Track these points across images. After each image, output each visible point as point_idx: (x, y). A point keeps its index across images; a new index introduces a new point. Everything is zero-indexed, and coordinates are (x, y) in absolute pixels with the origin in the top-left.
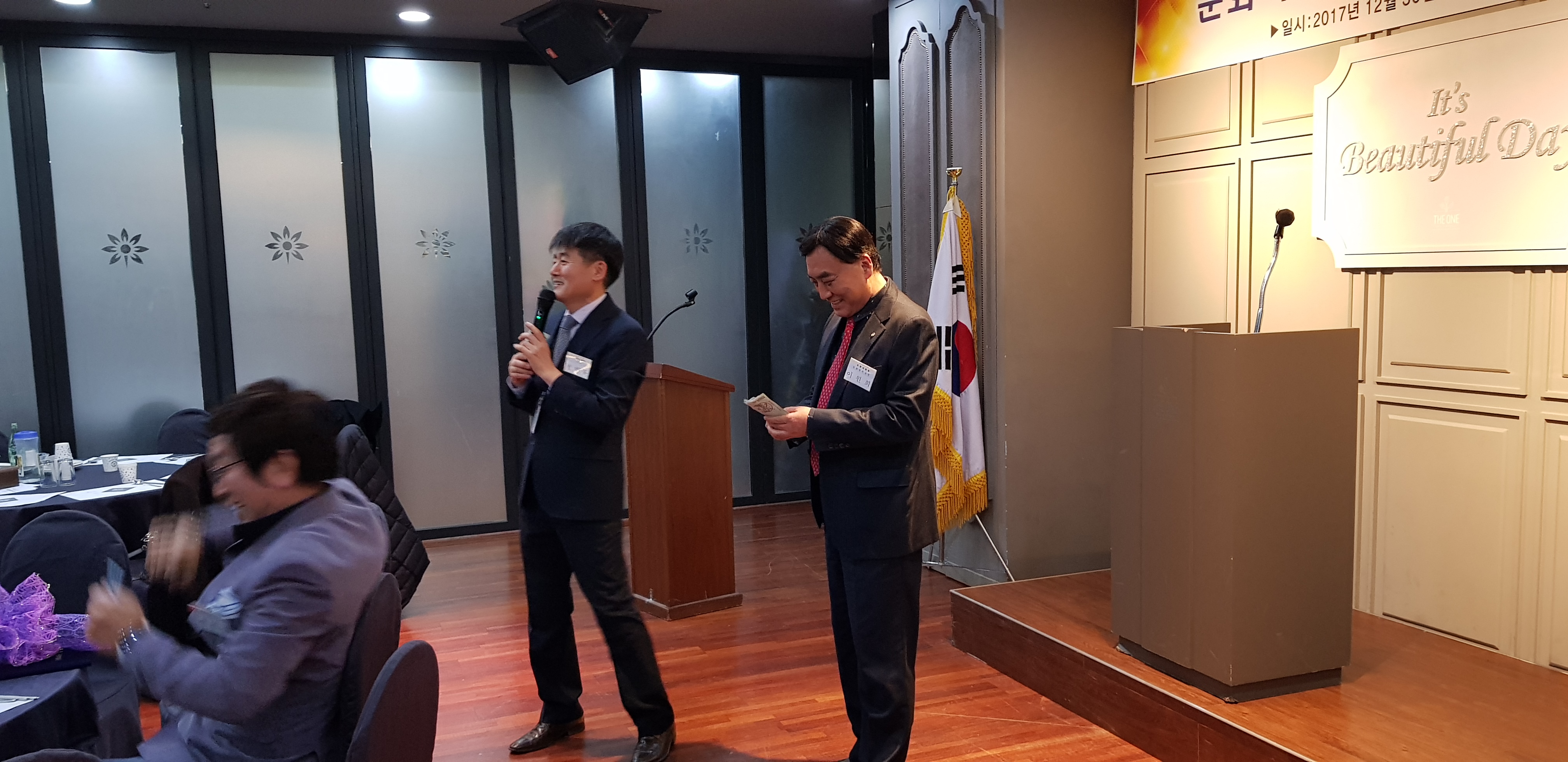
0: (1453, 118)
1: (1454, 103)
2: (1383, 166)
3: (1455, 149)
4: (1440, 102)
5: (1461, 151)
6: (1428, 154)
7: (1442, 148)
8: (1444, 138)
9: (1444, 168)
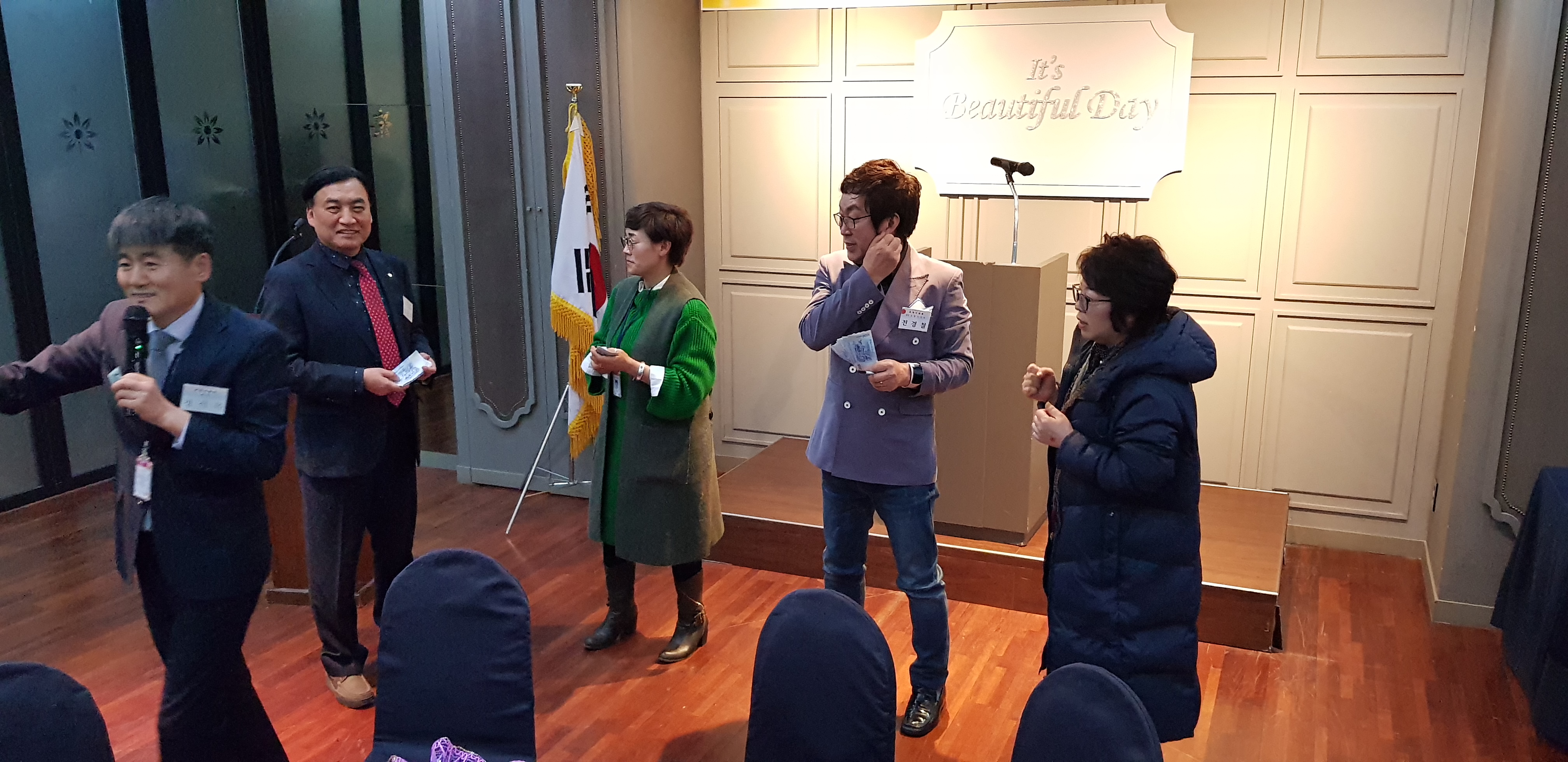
0: (1047, 84)
1: (1050, 71)
2: (985, 115)
3: (1050, 107)
4: (1038, 69)
5: (1056, 109)
6: (1027, 108)
7: (1039, 106)
8: (1040, 98)
9: (1041, 122)
